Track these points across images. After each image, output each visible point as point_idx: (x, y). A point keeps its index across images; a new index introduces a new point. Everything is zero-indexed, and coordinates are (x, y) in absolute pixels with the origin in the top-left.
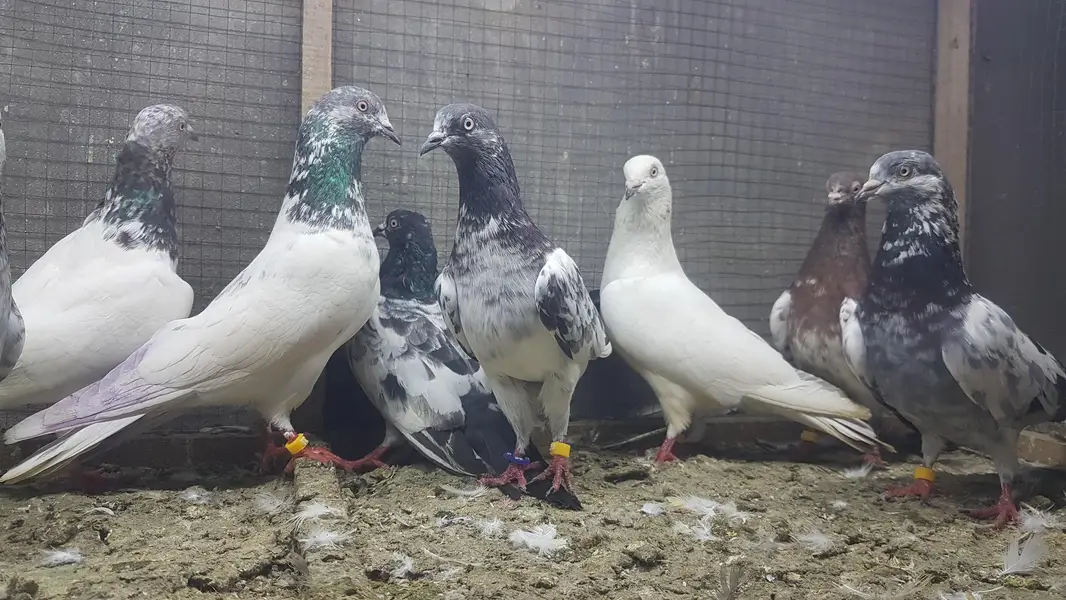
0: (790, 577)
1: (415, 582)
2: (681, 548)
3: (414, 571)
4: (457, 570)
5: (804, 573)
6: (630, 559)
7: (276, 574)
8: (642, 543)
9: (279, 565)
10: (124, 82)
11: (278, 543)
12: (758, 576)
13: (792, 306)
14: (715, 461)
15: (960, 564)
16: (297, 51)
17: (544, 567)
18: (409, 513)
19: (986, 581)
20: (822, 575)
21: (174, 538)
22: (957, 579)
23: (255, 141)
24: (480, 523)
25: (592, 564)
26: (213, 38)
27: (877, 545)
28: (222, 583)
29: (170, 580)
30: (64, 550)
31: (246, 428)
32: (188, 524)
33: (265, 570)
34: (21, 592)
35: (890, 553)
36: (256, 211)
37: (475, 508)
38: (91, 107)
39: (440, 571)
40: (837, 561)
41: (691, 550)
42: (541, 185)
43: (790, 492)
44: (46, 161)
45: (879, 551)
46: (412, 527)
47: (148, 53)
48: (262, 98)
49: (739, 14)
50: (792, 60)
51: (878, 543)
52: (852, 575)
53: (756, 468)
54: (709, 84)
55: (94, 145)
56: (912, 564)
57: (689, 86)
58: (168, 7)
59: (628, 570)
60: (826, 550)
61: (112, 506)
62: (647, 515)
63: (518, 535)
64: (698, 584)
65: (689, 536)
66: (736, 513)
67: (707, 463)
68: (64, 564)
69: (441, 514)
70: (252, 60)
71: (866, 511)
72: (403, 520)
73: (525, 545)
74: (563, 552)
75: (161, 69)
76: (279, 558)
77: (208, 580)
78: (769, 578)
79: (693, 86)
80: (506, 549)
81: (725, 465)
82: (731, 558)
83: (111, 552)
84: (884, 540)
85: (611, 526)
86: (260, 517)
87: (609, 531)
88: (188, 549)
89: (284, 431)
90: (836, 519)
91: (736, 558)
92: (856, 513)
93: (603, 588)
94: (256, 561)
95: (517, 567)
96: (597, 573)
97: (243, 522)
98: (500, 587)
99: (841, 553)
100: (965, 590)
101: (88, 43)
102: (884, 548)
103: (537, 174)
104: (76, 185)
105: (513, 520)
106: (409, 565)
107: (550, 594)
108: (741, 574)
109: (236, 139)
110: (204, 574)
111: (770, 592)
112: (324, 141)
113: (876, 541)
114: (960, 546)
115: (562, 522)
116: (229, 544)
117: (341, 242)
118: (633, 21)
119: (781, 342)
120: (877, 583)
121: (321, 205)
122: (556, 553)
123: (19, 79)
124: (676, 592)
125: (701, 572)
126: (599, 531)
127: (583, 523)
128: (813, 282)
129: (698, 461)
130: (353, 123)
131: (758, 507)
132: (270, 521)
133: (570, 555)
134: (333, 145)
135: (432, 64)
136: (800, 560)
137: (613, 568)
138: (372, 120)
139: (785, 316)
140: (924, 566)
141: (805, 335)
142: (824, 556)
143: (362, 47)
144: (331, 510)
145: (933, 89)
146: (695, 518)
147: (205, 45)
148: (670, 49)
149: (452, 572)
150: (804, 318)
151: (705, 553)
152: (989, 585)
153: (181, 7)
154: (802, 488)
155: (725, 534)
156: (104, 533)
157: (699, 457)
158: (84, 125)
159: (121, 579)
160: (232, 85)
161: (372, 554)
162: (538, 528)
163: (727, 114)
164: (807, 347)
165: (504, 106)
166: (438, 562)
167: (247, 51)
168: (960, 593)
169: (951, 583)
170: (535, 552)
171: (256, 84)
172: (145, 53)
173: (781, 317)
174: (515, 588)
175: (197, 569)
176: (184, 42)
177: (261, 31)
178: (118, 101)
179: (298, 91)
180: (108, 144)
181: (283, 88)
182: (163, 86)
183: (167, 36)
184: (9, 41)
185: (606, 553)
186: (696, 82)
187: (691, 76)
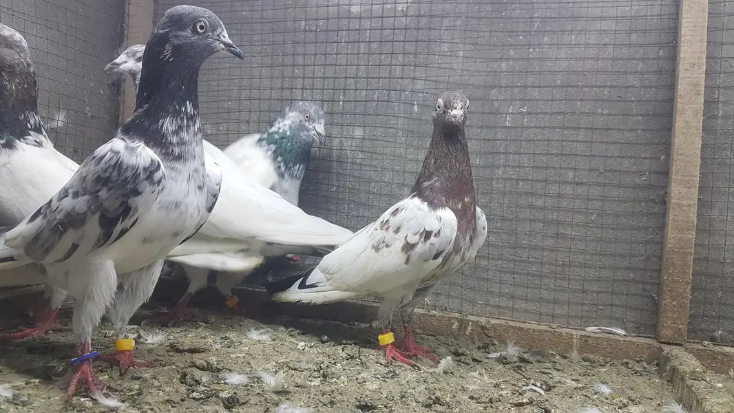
10: (536, 66)
16: (672, 25)
23: (633, 101)
26: (605, 25)
31: (621, 333)
36: (631, 157)
38: (512, 87)
44: (481, 127)
47: (555, 41)
48: (641, 66)
55: (512, 113)
58: (570, 6)
70: (634, 38)
101: (512, 41)
104: (498, 142)
109: (619, 101)
123: (466, 72)
147: (597, 30)
153: (580, 5)
158: (506, 100)
160: (618, 59)
167: (631, 31)
171: (637, 56)
172: (552, 42)
176: (581, 31)
177: (642, 14)
178: (531, 79)
179: (673, 58)
180: (522, 113)
181: (659, 58)
182: (563, 65)
183: (569, 28)
184: (461, 46)
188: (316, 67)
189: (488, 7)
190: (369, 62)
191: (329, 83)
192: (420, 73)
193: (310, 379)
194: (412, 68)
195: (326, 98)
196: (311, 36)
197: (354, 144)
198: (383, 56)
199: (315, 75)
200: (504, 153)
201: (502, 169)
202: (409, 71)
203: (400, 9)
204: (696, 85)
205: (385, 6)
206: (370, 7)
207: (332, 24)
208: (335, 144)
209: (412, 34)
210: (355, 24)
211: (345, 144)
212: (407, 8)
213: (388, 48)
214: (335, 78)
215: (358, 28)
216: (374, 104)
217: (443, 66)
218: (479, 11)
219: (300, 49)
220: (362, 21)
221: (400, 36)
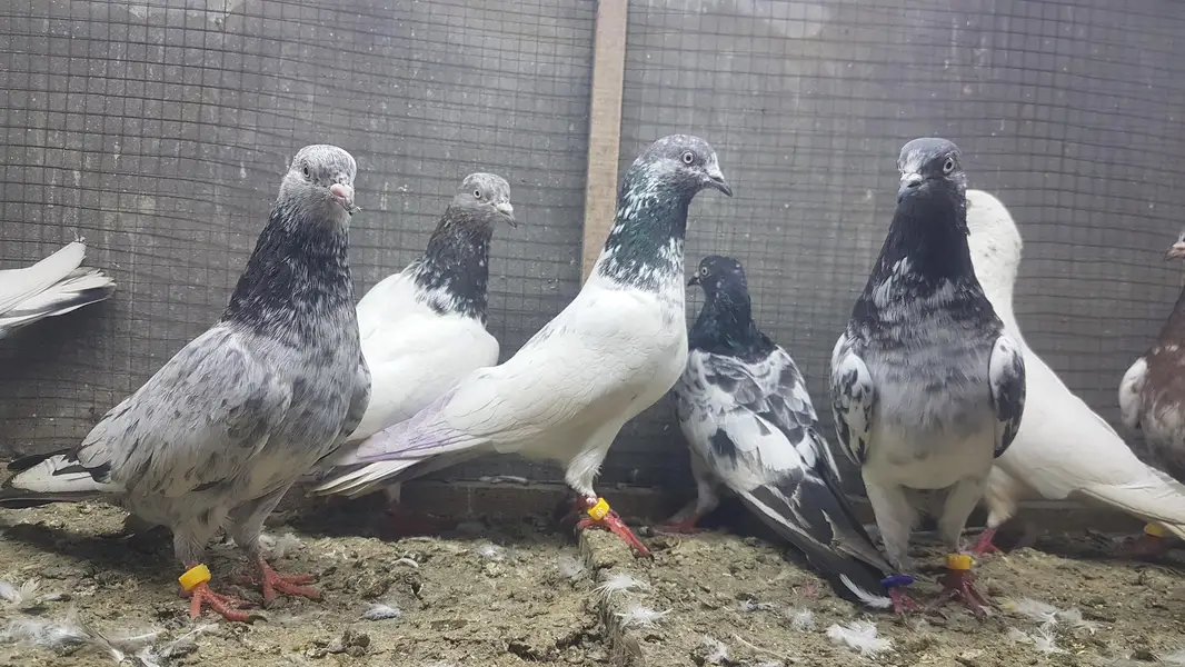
2: (1021, 659)
3: (730, 659)
4: (775, 663)
7: (586, 645)
8: (980, 652)
9: (589, 636)
10: (417, 129)
11: (587, 612)
13: (1147, 377)
14: (1044, 555)
16: (586, 92)
18: (708, 591)
21: (482, 596)
23: (539, 188)
24: (789, 612)
26: (503, 83)
28: (542, 651)
29: (493, 645)
30: (382, 602)
31: (523, 480)
32: (493, 583)
33: (576, 640)
34: (355, 644)
36: (538, 260)
37: (778, 594)
38: (386, 155)
39: (757, 662)
42: (840, 228)
43: (1142, 599)
46: (715, 608)
47: (442, 98)
48: (548, 143)
49: (1081, 32)
50: (1146, 85)
53: (1093, 569)
54: (1043, 113)
55: (388, 192)
57: (1019, 115)
58: (460, 50)
61: (413, 556)
63: (836, 631)
65: (1029, 646)
66: (1081, 622)
67: (1036, 558)
68: (386, 617)
69: (743, 597)
70: (540, 105)
72: (704, 598)
73: (844, 643)
74: (887, 654)
75: (452, 116)
76: (589, 628)
77: (527, 647)
79: (1024, 115)
80: (823, 645)
81: (1056, 561)
83: (426, 607)
85: (938, 629)
86: (561, 580)
87: (937, 635)
88: (498, 610)
89: (586, 497)
94: (569, 630)
97: (543, 584)
101: (384, 89)
103: (835, 216)
104: (371, 232)
105: (823, 611)
106: (723, 651)
110: (523, 640)
112: (641, 195)
116: (537, 607)
117: (642, 301)
118: (954, 43)
119: (1130, 419)
121: (630, 263)
122: (880, 654)
123: (319, 126)
126: (927, 634)
128: (1174, 348)
129: (1025, 554)
130: (674, 178)
131: (1105, 615)
132: (573, 586)
133: (896, 658)
134: (652, 201)
135: (723, 101)
138: (698, 172)
139: (1139, 386)
141: (1164, 410)
143: (651, 86)
144: (637, 582)
146: (1034, 625)
147: (494, 89)
148: (997, 74)
149: (771, 665)
150: (1165, 390)
153: (473, 50)
154: (1155, 594)
155: (1070, 645)
156: (416, 588)
157: (1025, 550)
158: (379, 173)
159: (446, 639)
160: (521, 131)
162: (854, 624)
163: (1063, 147)
164: (1165, 425)
165: (802, 142)
166: (753, 653)
167: (535, 95)
170: (857, 651)
171: (543, 130)
172: (438, 98)
173: (1134, 389)
175: (515, 633)
176: (475, 87)
177: (550, 73)
178: (411, 148)
179: (585, 135)
180: (402, 192)
181: (569, 134)
182: (453, 132)
183: (459, 81)
184: (310, 88)
185: (935, 659)
186: (1028, 110)
187: (1022, 104)
188: (70, 96)
189: (348, 37)
190: (164, 95)
191: (94, 123)
192: (248, 119)
193: (79, 588)
194: (235, 111)
195: (88, 146)
196: (61, 45)
197: (140, 223)
198: (187, 88)
199: (70, 109)
200: (378, 248)
201: (376, 269)
202: (231, 116)
203: (213, 20)
204: (609, 174)
205: (189, 12)
206: (162, 11)
207: (98, 30)
208: (108, 222)
209: (234, 61)
210: (138, 34)
211: (124, 222)
212: (225, 20)
213: (195, 76)
214: (105, 115)
215: (143, 41)
216: (175, 162)
217: (284, 113)
218: (335, 41)
219: (40, 64)
220: (152, 32)
221: (214, 61)
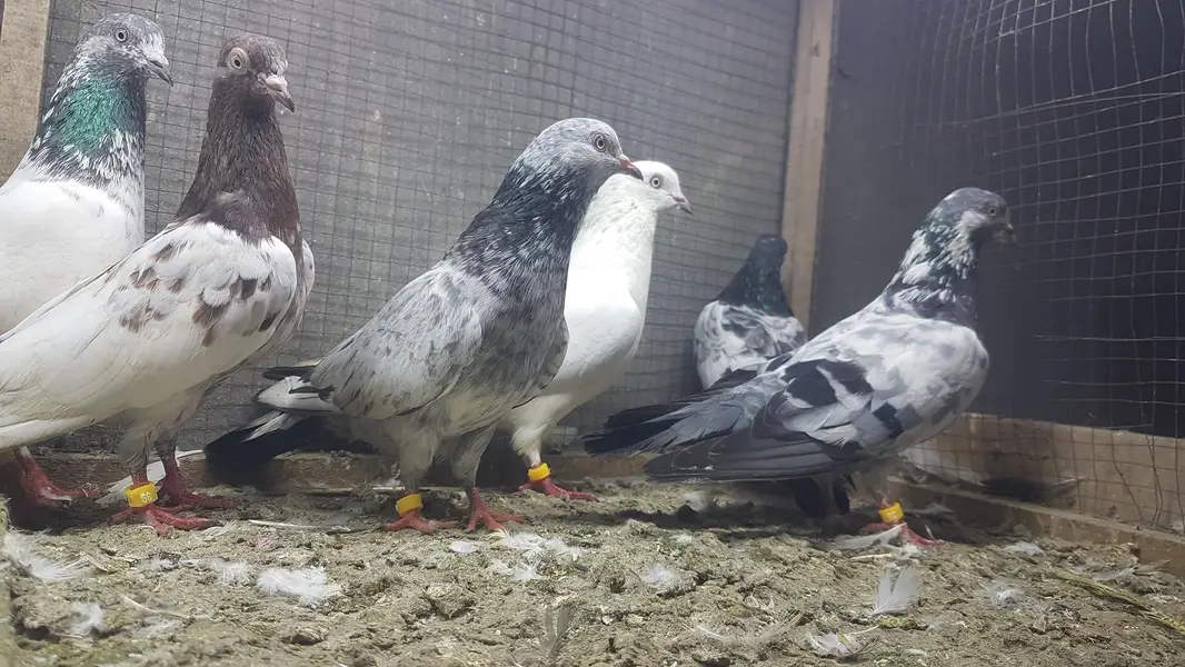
0: (630, 620)
1: (102, 642)
2: (497, 590)
3: (101, 629)
4: (170, 624)
5: (647, 615)
6: (429, 605)
8: (448, 586)
12: (592, 617)
15: (825, 603)
17: (304, 618)
18: (112, 554)
19: (856, 621)
20: (669, 616)
22: (824, 619)
24: (215, 564)
25: (374, 613)
27: (729, 583)
35: (745, 591)
39: (144, 626)
40: (686, 599)
41: (509, 592)
45: (731, 589)
46: (112, 573)
51: (731, 581)
52: (704, 615)
54: (553, 57)
56: (772, 604)
57: (531, 55)
59: (424, 621)
60: (672, 588)
62: (457, 554)
63: (273, 579)
64: (515, 632)
65: (507, 577)
66: (565, 549)
67: (534, 499)
69: (165, 556)
71: (713, 547)
72: (101, 562)
73: (280, 592)
74: (334, 600)
78: (606, 620)
79: (535, 57)
80: (250, 597)
82: (559, 599)
84: (737, 577)
85: (407, 568)
87: (404, 574)
90: (681, 555)
91: (565, 598)
92: (702, 549)
93: (386, 641)
95: (265, 620)
96: (380, 624)
98: (230, 642)
99: (689, 591)
100: (835, 631)
102: (737, 586)
105: (267, 563)
106: (95, 616)
107: (306, 651)
108: (571, 617)
111: (608, 636)
113: (729, 579)
114: (821, 586)
115: (338, 564)
120: (735, 625)
122: (324, 602)
124: (486, 643)
125: (520, 618)
126: (388, 572)
127: (368, 564)
131: (591, 541)
133: (344, 604)
136: (641, 600)
137: (403, 616)
140: (786, 605)
142: (670, 595)
145: (789, 100)
146: (520, 557)
149: (160, 628)
151: (526, 595)
152: (859, 627)
155: (552, 573)
161: (40, 605)
162: (302, 572)
163: (573, 96)
166: (145, 615)
168: (831, 634)
169: (818, 624)
170: (294, 600)
174: (254, 643)
185: (395, 600)
186: (539, 52)
187: (534, 44)
